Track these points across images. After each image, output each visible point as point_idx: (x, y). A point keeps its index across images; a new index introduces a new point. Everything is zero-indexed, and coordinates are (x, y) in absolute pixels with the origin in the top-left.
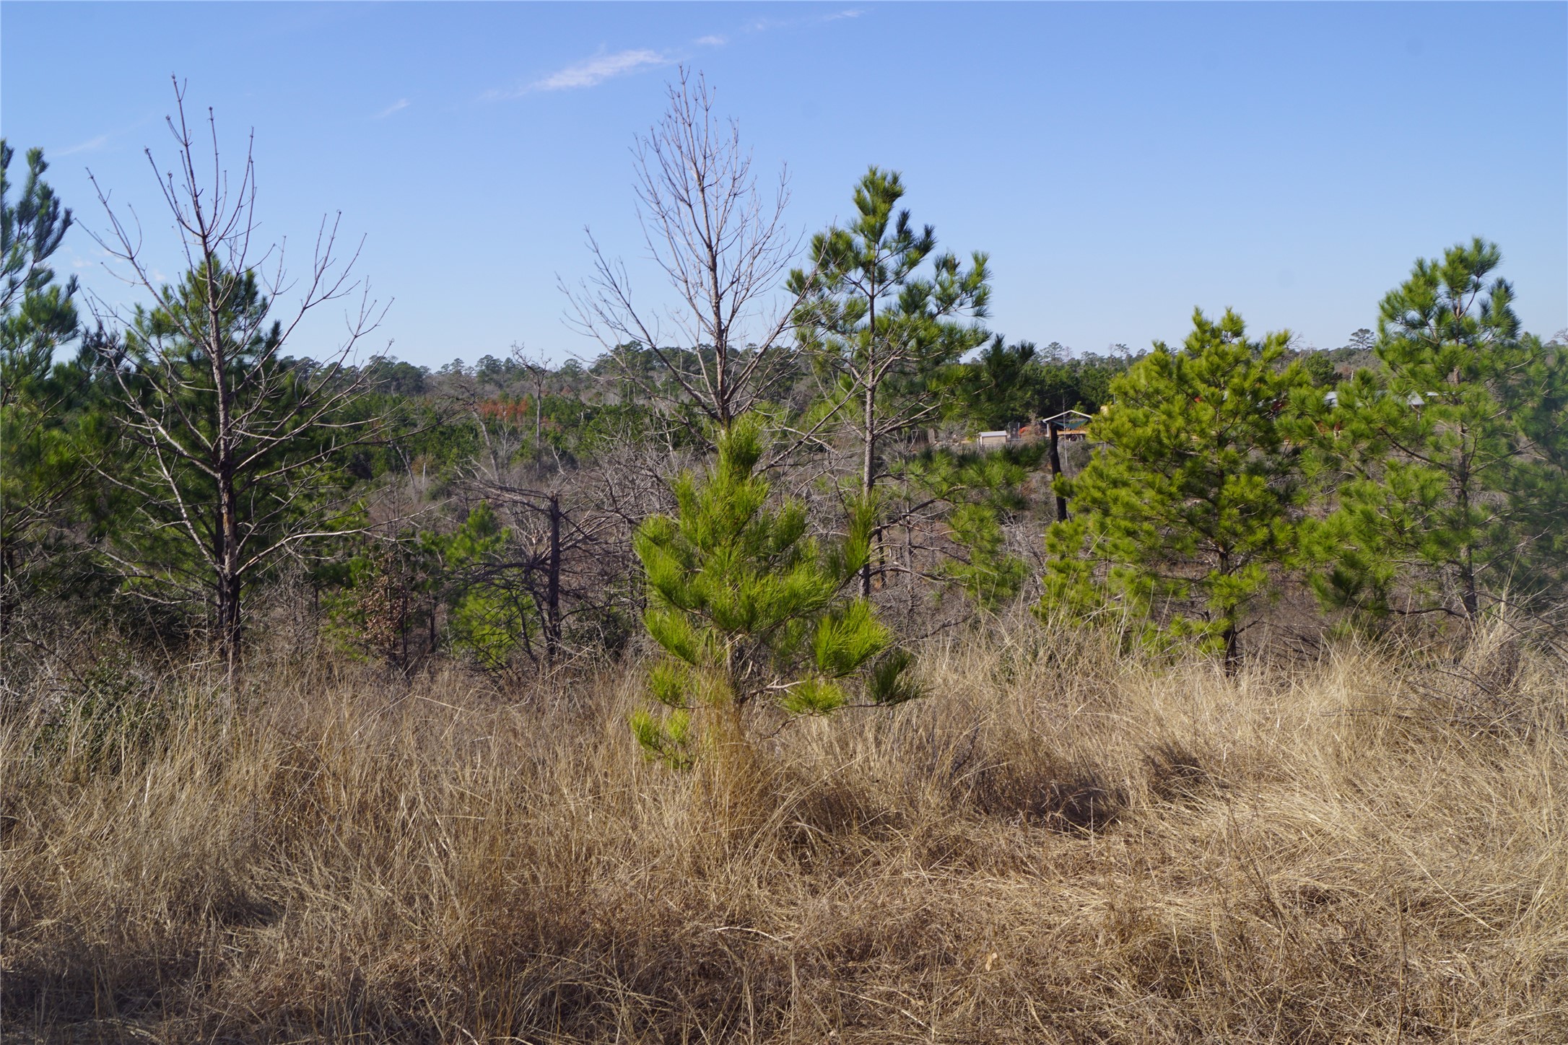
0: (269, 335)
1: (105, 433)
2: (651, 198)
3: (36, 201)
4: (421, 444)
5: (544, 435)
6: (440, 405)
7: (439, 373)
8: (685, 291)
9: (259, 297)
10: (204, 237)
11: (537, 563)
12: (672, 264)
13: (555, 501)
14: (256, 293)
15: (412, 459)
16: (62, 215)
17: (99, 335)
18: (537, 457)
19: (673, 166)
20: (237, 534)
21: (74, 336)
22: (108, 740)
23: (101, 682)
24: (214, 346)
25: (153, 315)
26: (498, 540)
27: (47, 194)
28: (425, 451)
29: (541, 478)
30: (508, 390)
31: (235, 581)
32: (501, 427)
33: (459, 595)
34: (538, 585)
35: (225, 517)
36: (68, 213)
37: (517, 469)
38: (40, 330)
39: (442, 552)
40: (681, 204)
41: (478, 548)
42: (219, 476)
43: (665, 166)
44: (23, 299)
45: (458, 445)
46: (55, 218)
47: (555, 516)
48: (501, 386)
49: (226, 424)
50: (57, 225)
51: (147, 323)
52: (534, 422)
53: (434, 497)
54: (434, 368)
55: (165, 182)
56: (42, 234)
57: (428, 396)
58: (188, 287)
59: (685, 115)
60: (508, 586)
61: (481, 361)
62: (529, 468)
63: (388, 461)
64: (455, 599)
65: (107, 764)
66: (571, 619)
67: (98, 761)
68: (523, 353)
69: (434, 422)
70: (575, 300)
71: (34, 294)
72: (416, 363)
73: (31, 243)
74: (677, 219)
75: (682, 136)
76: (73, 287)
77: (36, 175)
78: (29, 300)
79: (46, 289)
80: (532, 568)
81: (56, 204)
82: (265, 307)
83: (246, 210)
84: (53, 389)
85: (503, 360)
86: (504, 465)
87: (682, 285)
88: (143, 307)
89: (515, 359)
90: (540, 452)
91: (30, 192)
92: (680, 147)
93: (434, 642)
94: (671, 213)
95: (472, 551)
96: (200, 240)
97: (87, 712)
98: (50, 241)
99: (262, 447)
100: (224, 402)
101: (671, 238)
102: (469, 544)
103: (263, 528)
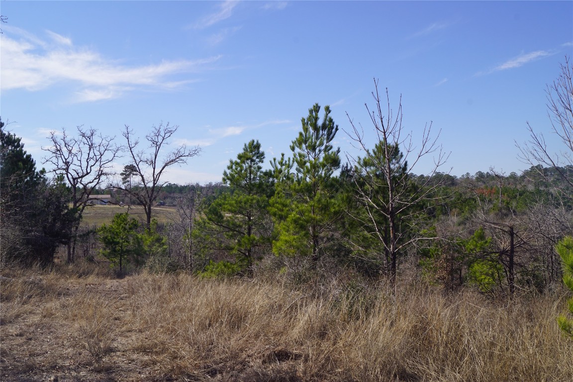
0: (404, 166)
1: (349, 201)
2: (554, 109)
3: (327, 123)
4: (454, 205)
5: (503, 201)
6: (461, 190)
7: (461, 178)
8: (569, 145)
9: (400, 152)
10: (385, 133)
11: (503, 252)
12: (563, 134)
13: (512, 228)
14: (399, 151)
15: (451, 210)
16: (335, 127)
17: (347, 167)
18: (500, 210)
19: (563, 96)
20: (395, 237)
21: (339, 168)
22: (354, 308)
23: (352, 287)
24: (388, 171)
25: (364, 160)
26: (486, 242)
27: (331, 120)
28: (455, 207)
29: (502, 218)
30: (487, 184)
31: (394, 254)
32: (485, 198)
33: (471, 263)
34: (505, 261)
35: (391, 231)
36: (337, 126)
37: (492, 215)
38: (328, 165)
39: (464, 246)
40: (567, 110)
41: (479, 245)
42: (389, 216)
43: (560, 96)
44: (324, 155)
45: (468, 205)
46: (333, 128)
47: (511, 234)
48: (484, 183)
49: (392, 198)
50: (334, 130)
51: (362, 163)
52: (498, 197)
53: (459, 225)
54: (459, 176)
55: (372, 114)
56: (329, 135)
57: (457, 187)
58: (376, 150)
59: (568, 75)
60: (492, 260)
61: (477, 173)
62: (497, 214)
63: (442, 211)
64: (470, 264)
65: (354, 316)
66: (518, 275)
67: (351, 315)
68: (494, 170)
69: (459, 197)
70: (522, 150)
71: (327, 153)
72: (452, 174)
73: (325, 137)
74: (565, 117)
75: (567, 84)
76: (338, 151)
77: (327, 114)
78: (326, 156)
79: (330, 152)
80: (503, 254)
81: (333, 123)
82: (402, 156)
83: (399, 123)
84: (332, 186)
85: (486, 173)
86: (487, 213)
87: (568, 143)
88: (361, 157)
89: (490, 173)
90: (501, 208)
91: (325, 120)
92: (566, 88)
93: (462, 281)
94: (562, 114)
95: (476, 246)
96: (383, 134)
97: (348, 298)
98: (331, 136)
99: (404, 206)
100: (391, 190)
101: (563, 124)
102: (475, 243)
103: (403, 236)
